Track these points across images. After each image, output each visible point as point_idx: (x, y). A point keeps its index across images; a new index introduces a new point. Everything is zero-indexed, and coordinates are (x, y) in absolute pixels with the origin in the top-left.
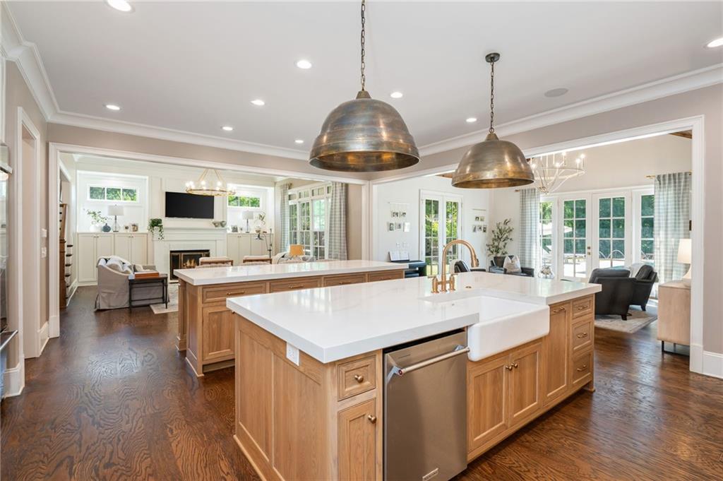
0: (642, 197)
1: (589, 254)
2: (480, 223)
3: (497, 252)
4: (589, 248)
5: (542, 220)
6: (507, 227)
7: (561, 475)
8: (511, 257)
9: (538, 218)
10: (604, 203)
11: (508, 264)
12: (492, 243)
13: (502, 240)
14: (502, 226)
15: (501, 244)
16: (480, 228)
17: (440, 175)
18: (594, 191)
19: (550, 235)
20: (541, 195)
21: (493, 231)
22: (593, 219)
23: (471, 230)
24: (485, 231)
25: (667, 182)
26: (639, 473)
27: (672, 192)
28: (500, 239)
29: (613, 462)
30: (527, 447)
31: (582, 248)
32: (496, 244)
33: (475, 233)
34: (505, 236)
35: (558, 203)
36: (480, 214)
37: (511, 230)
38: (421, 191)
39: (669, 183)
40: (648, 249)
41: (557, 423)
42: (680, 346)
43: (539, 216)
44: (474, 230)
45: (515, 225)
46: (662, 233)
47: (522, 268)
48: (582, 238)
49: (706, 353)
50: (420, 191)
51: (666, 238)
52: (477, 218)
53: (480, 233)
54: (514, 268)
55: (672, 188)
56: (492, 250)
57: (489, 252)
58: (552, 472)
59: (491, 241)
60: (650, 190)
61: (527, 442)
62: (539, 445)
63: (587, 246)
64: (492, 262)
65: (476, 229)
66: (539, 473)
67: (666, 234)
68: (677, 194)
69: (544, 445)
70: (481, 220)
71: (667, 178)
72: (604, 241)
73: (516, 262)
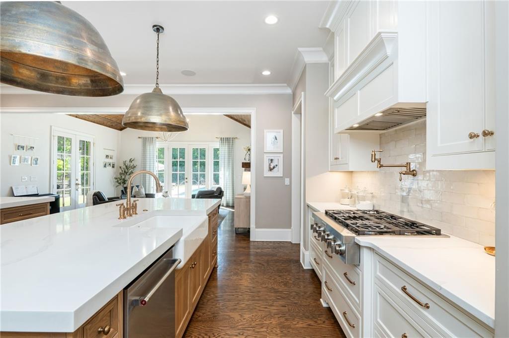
0: (214, 149)
1: (187, 182)
2: (109, 161)
3: (124, 183)
4: (186, 179)
5: (158, 160)
6: (132, 164)
7: (227, 328)
8: (137, 186)
9: (155, 159)
10: (195, 151)
11: (135, 192)
12: (119, 176)
13: (128, 174)
14: (128, 163)
15: (127, 177)
16: (110, 164)
17: (70, 115)
18: (189, 143)
19: (163, 170)
20: (157, 143)
21: (120, 167)
22: (189, 160)
23: (102, 165)
24: (113, 167)
25: (225, 141)
26: (259, 305)
27: (227, 147)
28: (127, 173)
29: (247, 305)
30: (200, 321)
31: (182, 178)
32: (123, 177)
33: (105, 168)
34: (130, 171)
35: (168, 148)
36: (109, 153)
37: (135, 167)
38: (53, 127)
39: (226, 142)
40: (216, 179)
41: (210, 295)
42: (242, 229)
43: (155, 157)
44: (105, 166)
45: (138, 163)
46: (222, 169)
47: (146, 194)
48: (183, 173)
49: (257, 230)
50: (51, 126)
51: (224, 172)
52: (107, 156)
53: (109, 168)
54: (141, 194)
55: (227, 145)
56: (120, 181)
57: (118, 184)
58: (221, 329)
59: (119, 174)
60: (217, 145)
61: (199, 317)
62: (207, 315)
63: (185, 177)
64: (122, 191)
65: (107, 165)
66: (216, 334)
67: (224, 170)
68: (229, 148)
69: (209, 313)
70: (111, 158)
71: (225, 140)
72: (195, 174)
73: (142, 190)
